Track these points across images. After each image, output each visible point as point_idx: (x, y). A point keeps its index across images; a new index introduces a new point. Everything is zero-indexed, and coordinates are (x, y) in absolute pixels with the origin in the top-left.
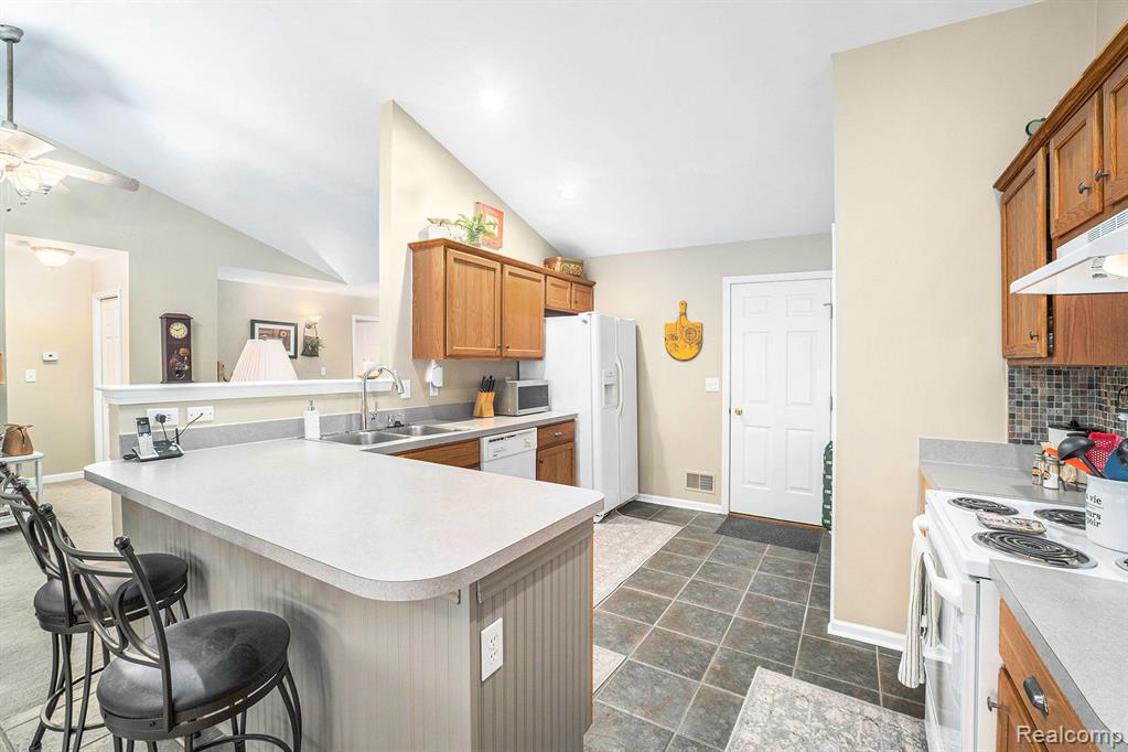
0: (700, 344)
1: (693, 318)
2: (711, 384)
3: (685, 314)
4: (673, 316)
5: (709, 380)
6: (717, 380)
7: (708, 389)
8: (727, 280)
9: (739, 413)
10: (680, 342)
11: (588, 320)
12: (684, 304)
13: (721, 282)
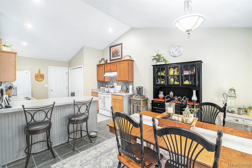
0: (43, 78)
1: (42, 73)
2: (46, 86)
3: (40, 72)
4: (37, 72)
5: (45, 85)
6: (47, 85)
7: (45, 87)
8: (49, 67)
9: (52, 91)
10: (39, 78)
11: (28, 73)
12: (39, 70)
13: (48, 67)
